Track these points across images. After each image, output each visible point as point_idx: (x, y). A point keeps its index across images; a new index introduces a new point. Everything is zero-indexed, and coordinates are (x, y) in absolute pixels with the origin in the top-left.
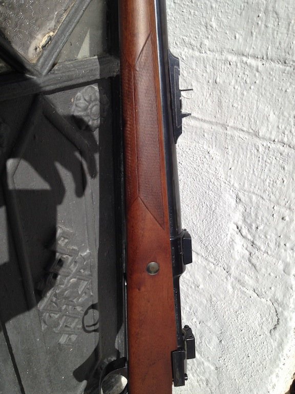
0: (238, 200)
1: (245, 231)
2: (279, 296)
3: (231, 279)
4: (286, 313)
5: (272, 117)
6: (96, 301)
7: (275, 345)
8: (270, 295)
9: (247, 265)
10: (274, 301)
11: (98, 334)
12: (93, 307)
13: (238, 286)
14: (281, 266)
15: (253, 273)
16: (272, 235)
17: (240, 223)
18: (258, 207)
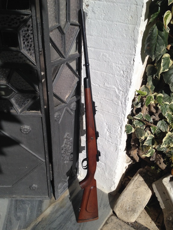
0: (107, 124)
1: (108, 130)
2: (116, 143)
3: (106, 141)
4: (118, 146)
5: (111, 109)
6: (73, 152)
7: (117, 154)
8: (114, 143)
9: (109, 137)
10: (115, 144)
11: (72, 161)
12: (72, 153)
13: (108, 142)
14: (116, 136)
15: (111, 139)
16: (113, 131)
17: (107, 129)
18: (110, 125)
